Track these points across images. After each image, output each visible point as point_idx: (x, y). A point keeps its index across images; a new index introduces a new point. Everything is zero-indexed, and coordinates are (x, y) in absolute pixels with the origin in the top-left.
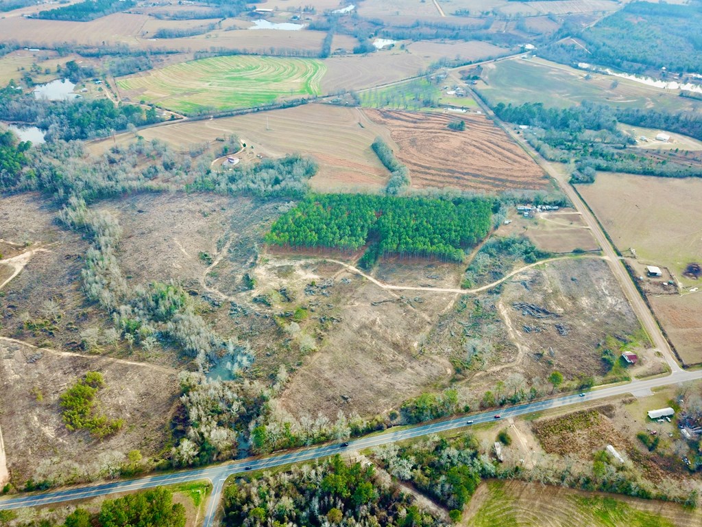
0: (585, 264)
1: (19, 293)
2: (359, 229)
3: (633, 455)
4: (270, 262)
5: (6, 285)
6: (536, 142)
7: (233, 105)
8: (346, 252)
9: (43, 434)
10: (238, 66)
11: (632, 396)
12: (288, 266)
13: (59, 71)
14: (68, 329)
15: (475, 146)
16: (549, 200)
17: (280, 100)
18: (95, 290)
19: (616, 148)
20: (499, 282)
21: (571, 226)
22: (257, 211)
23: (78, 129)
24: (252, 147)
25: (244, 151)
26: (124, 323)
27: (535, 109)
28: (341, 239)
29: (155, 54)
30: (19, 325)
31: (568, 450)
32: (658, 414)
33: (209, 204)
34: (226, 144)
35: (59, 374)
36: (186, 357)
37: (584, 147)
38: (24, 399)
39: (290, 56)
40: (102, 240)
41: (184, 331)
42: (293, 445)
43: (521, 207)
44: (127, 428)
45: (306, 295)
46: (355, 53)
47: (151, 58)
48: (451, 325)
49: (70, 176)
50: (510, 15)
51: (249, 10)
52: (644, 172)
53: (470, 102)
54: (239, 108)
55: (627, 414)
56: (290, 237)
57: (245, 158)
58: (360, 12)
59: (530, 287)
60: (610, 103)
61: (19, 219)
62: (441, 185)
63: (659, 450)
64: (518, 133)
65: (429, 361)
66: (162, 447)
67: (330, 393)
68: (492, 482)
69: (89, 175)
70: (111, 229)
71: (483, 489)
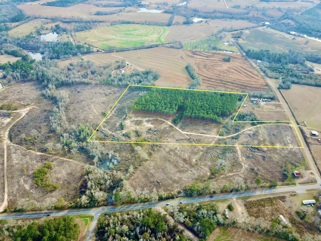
0: (280, 128)
1: (22, 125)
2: (174, 105)
3: (292, 221)
4: (132, 118)
5: (18, 121)
6: (264, 68)
7: (125, 46)
8: (167, 116)
9: (25, 188)
10: (130, 29)
11: (296, 192)
12: (140, 120)
13: (52, 29)
14: (41, 142)
15: (234, 69)
16: (266, 96)
17: (146, 45)
18: (54, 125)
19: (303, 73)
20: (238, 134)
21: (276, 109)
22: (130, 94)
23: (56, 54)
24: (131, 66)
25: (127, 67)
26: (64, 141)
27: (265, 53)
28: (165, 109)
29: (94, 22)
30: (21, 139)
31: (261, 216)
32: (307, 202)
33: (109, 91)
34: (119, 64)
35: (35, 162)
36: (90, 158)
37: (288, 72)
38: (18, 172)
39: (154, 25)
40: (60, 104)
41: (90, 146)
42: (132, 202)
43: (252, 99)
44: (60, 188)
45: (147, 134)
46: (183, 24)
47: (92, 24)
48: (212, 152)
49: (50, 75)
50: (260, 8)
51: (138, 3)
52: (316, 85)
53: (235, 49)
54: (127, 47)
55: (292, 201)
56: (142, 107)
57: (127, 70)
58: (189, 5)
59: (252, 137)
60: (303, 51)
61: (27, 93)
62: (216, 87)
63: (306, 220)
64: (256, 64)
65: (200, 168)
66: (74, 198)
67: (152, 180)
68: (222, 228)
69: (58, 75)
70: (64, 99)
71: (217, 230)
